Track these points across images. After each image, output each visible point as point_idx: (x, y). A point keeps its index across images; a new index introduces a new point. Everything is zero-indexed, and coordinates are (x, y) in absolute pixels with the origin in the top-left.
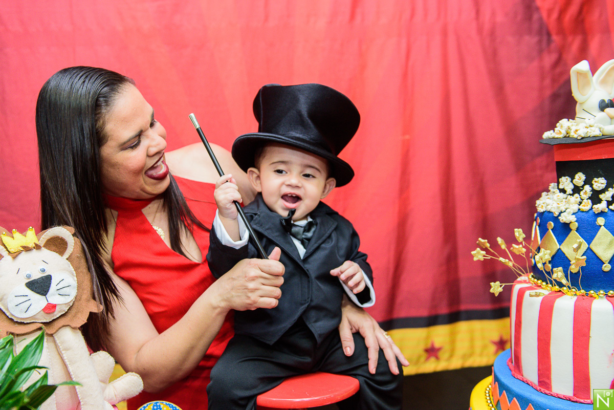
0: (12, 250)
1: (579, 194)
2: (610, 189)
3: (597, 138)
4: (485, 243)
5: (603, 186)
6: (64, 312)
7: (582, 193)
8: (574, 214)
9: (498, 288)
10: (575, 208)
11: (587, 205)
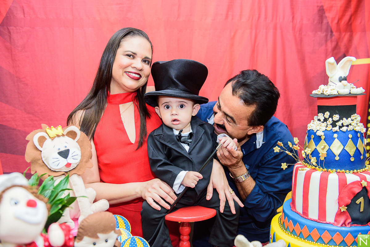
0: (51, 136)
1: (326, 122)
2: (341, 120)
3: (335, 96)
4: (281, 144)
5: (338, 119)
6: (74, 167)
7: (328, 121)
8: (323, 131)
9: (285, 166)
10: (324, 129)
11: (330, 128)
